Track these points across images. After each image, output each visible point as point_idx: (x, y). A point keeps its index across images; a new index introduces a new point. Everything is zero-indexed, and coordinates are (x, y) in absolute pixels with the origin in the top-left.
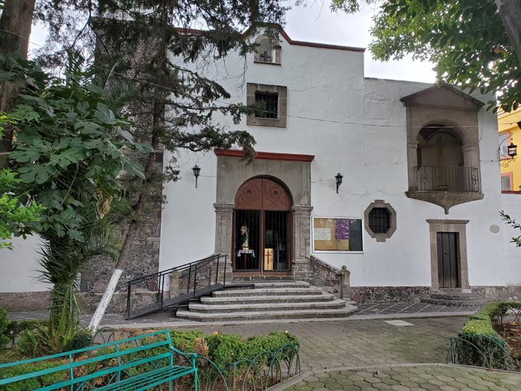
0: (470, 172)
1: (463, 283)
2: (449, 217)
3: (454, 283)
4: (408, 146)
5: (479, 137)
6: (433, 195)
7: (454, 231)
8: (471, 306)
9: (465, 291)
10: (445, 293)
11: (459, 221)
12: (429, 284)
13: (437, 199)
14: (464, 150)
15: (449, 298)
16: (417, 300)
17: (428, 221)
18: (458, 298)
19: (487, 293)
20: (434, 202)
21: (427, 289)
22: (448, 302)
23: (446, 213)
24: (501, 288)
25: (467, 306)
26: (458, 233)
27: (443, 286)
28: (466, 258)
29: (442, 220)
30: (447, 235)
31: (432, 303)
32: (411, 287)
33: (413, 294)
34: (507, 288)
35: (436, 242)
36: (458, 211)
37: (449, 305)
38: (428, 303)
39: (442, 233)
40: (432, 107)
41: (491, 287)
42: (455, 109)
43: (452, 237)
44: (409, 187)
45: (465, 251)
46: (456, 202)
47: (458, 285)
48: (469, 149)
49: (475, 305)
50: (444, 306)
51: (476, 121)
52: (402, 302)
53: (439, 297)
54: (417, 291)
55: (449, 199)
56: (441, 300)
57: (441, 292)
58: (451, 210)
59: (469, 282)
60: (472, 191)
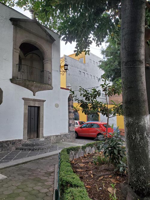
0: (48, 74)
1: (41, 135)
2: (35, 98)
3: (36, 135)
4: (13, 51)
5: (52, 57)
6: (28, 83)
7: (38, 106)
8: (45, 149)
9: (42, 139)
10: (31, 142)
11: (41, 100)
12: (21, 137)
13: (29, 86)
14: (44, 62)
15: (33, 145)
16: (14, 148)
17: (23, 99)
18: (38, 145)
19: (52, 139)
20: (27, 88)
21: (20, 141)
22: (32, 148)
23: (34, 95)
24: (58, 135)
25: (43, 149)
26: (40, 107)
27: (29, 138)
28: (43, 121)
29: (31, 99)
30: (34, 108)
31: (23, 150)
32: (10, 141)
33: (11, 145)
34: (60, 136)
35: (27, 112)
36: (40, 95)
37: (33, 150)
38: (20, 149)
39: (31, 106)
40: (29, 32)
41: (54, 136)
42: (41, 38)
43: (36, 109)
44: (13, 77)
45: (43, 117)
46: (40, 89)
47: (38, 136)
48: (47, 62)
49: (47, 148)
50: (30, 151)
51: (51, 48)
52: (3, 151)
53: (27, 145)
54: (13, 142)
55: (36, 87)
56: (28, 147)
57: (28, 142)
58: (37, 93)
59: (44, 134)
60: (48, 84)
